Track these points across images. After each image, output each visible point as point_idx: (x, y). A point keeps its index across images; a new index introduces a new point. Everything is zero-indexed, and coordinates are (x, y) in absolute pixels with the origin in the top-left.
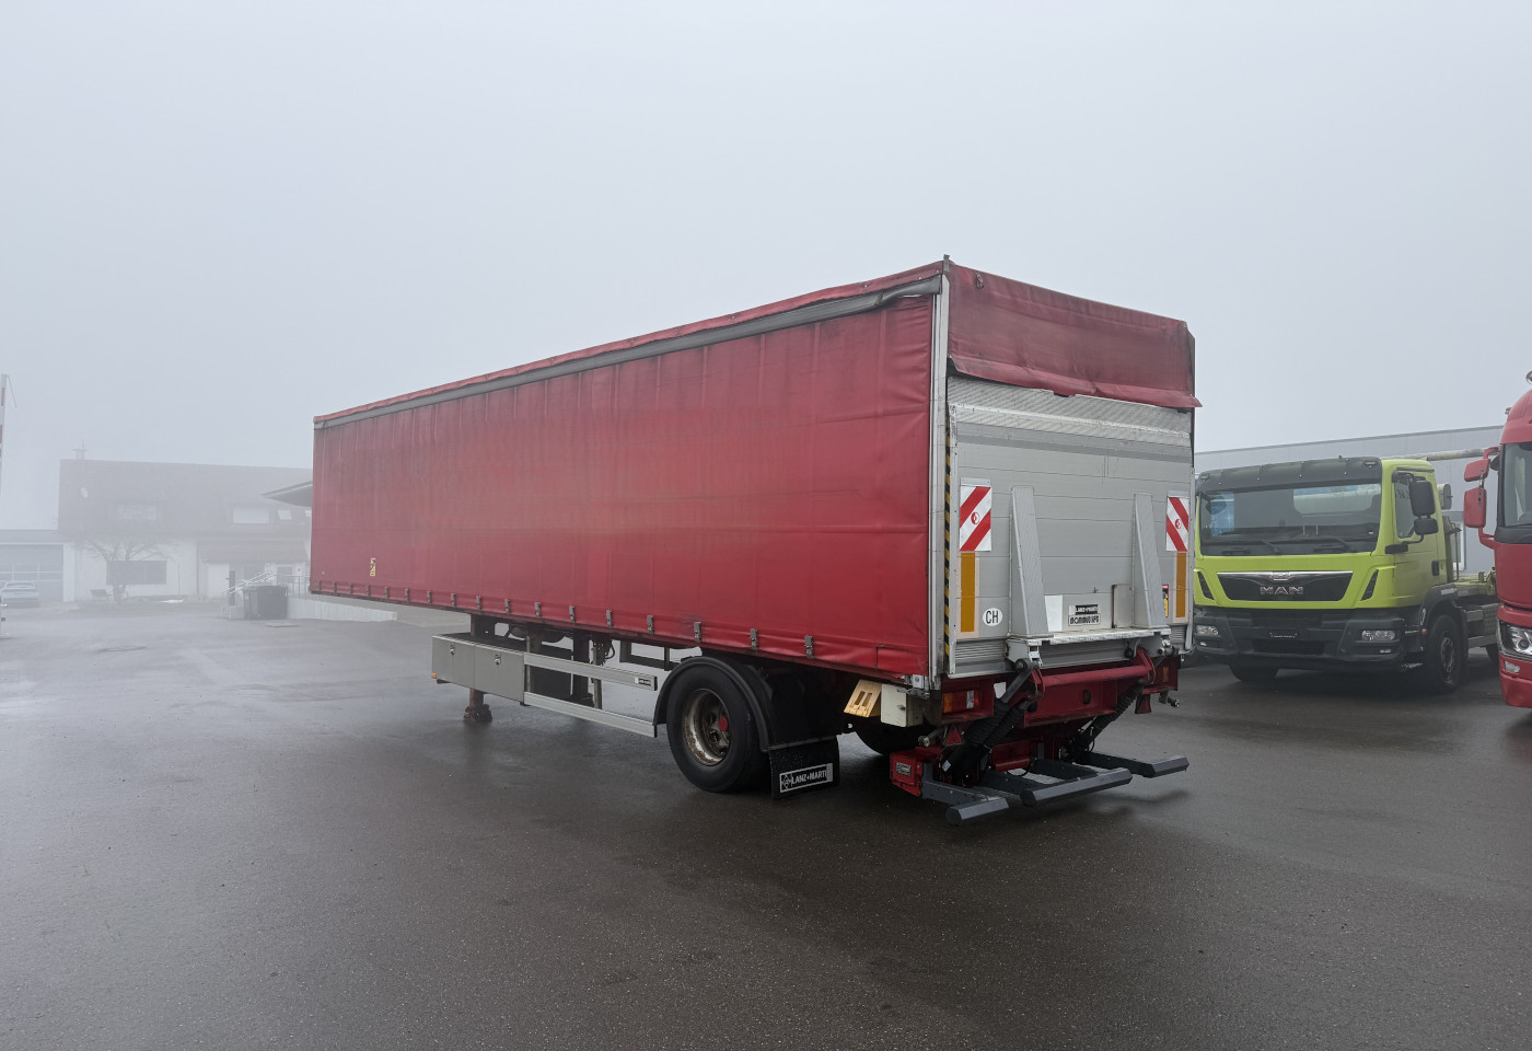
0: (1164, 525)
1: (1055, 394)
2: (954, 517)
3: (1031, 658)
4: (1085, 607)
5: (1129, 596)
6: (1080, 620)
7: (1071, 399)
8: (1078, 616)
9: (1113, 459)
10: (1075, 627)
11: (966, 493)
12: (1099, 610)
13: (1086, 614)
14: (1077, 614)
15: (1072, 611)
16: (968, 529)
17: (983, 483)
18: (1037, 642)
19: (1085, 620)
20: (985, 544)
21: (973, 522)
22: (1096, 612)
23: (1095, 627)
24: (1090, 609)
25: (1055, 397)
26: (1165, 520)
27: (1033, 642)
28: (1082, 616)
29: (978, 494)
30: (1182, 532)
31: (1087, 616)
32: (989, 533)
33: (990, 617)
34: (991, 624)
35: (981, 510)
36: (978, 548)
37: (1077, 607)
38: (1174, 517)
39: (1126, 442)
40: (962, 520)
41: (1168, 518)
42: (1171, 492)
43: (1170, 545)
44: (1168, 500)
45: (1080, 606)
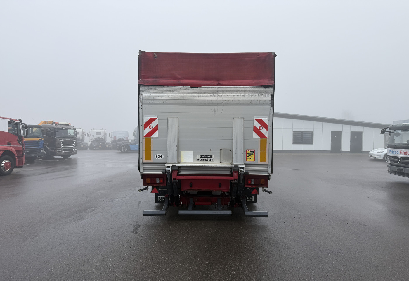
0: (253, 128)
1: (191, 87)
3: (166, 169)
4: (206, 155)
5: (229, 153)
6: (203, 160)
7: (199, 88)
8: (202, 158)
9: (220, 107)
10: (199, 161)
11: (146, 120)
12: (213, 157)
14: (201, 157)
15: (199, 157)
16: (148, 130)
17: (154, 117)
19: (205, 160)
20: (156, 135)
22: (212, 157)
24: (208, 156)
25: (190, 88)
28: (204, 158)
29: (152, 120)
30: (263, 131)
31: (206, 158)
32: (157, 131)
33: (158, 157)
34: (158, 159)
35: (153, 125)
36: (153, 136)
37: (201, 155)
38: (258, 125)
39: (228, 100)
40: (145, 128)
41: (254, 127)
42: (256, 117)
43: (256, 136)
44: (254, 119)
45: (203, 155)
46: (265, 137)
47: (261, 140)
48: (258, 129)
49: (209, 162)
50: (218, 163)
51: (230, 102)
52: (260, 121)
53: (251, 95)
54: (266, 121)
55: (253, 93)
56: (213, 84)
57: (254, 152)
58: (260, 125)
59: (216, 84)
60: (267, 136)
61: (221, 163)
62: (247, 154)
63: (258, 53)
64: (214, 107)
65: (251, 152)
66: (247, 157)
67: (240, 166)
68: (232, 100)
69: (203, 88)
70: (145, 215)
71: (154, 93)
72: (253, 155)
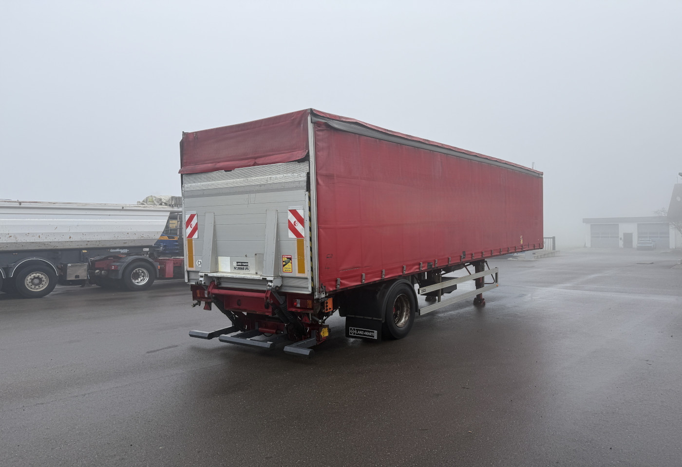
0: (288, 224)
1: (225, 171)
2: (184, 226)
4: (242, 263)
6: (239, 268)
8: (238, 267)
9: (253, 195)
10: (236, 271)
11: (187, 217)
12: (249, 264)
13: (242, 266)
14: (237, 265)
15: (235, 264)
16: (189, 230)
17: (194, 212)
18: (203, 274)
20: (195, 236)
21: (191, 227)
23: (247, 272)
24: (245, 264)
26: (288, 222)
27: (200, 274)
28: (240, 267)
29: (192, 217)
30: (299, 227)
32: (197, 231)
33: (199, 263)
34: (200, 266)
35: (194, 223)
36: (193, 237)
37: (237, 262)
38: (293, 219)
39: (260, 186)
40: (187, 227)
41: (289, 221)
42: (290, 207)
43: (291, 235)
44: (289, 211)
45: (239, 262)
46: (302, 237)
47: (298, 241)
48: (293, 224)
49: (244, 271)
50: (254, 275)
51: (263, 188)
52: (294, 213)
53: (285, 175)
54: (301, 212)
55: (287, 172)
56: (249, 164)
57: (290, 259)
58: (295, 220)
59: (252, 163)
60: (303, 235)
61: (257, 273)
62: (284, 262)
63: (292, 113)
64: (246, 196)
65: (288, 258)
66: (284, 265)
67: (268, 279)
68: (264, 185)
69: (237, 171)
70: (191, 336)
71: (194, 182)
72: (290, 264)
